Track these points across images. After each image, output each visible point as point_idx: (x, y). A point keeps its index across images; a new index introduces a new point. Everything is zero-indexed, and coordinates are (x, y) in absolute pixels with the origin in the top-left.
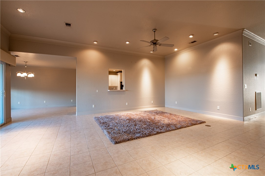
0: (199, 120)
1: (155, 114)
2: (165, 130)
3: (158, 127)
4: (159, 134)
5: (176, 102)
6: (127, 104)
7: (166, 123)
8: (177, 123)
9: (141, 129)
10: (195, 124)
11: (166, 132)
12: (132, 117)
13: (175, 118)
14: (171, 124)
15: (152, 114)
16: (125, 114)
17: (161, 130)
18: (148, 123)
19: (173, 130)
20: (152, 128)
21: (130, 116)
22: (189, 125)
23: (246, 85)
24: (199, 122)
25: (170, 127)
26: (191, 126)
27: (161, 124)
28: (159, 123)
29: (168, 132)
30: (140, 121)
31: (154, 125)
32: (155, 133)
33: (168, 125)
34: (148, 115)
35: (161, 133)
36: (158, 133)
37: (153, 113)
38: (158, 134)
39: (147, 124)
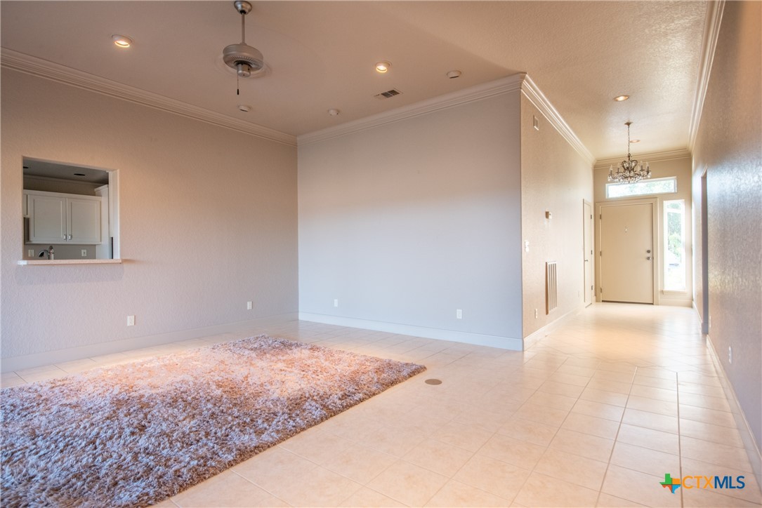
0: (407, 364)
1: (254, 355)
2: (278, 432)
3: (252, 420)
4: (251, 456)
5: (336, 301)
6: (130, 321)
7: (290, 391)
8: (330, 388)
9: (163, 449)
10: (393, 383)
11: (282, 440)
12: (141, 383)
13: (326, 364)
14: (307, 395)
15: (240, 356)
16: (108, 370)
17: (259, 433)
18: (210, 406)
19: (311, 426)
20: (219, 434)
21: (130, 377)
22: (374, 388)
23: (527, 243)
24: (405, 373)
25: (304, 410)
26: (379, 393)
27: (269, 404)
28: (261, 400)
29: (290, 441)
30: (173, 403)
31: (236, 414)
32: (230, 458)
33: (296, 404)
34: (222, 362)
35: (259, 449)
36: (244, 454)
37: (247, 352)
38: (243, 460)
39: (201, 414)
